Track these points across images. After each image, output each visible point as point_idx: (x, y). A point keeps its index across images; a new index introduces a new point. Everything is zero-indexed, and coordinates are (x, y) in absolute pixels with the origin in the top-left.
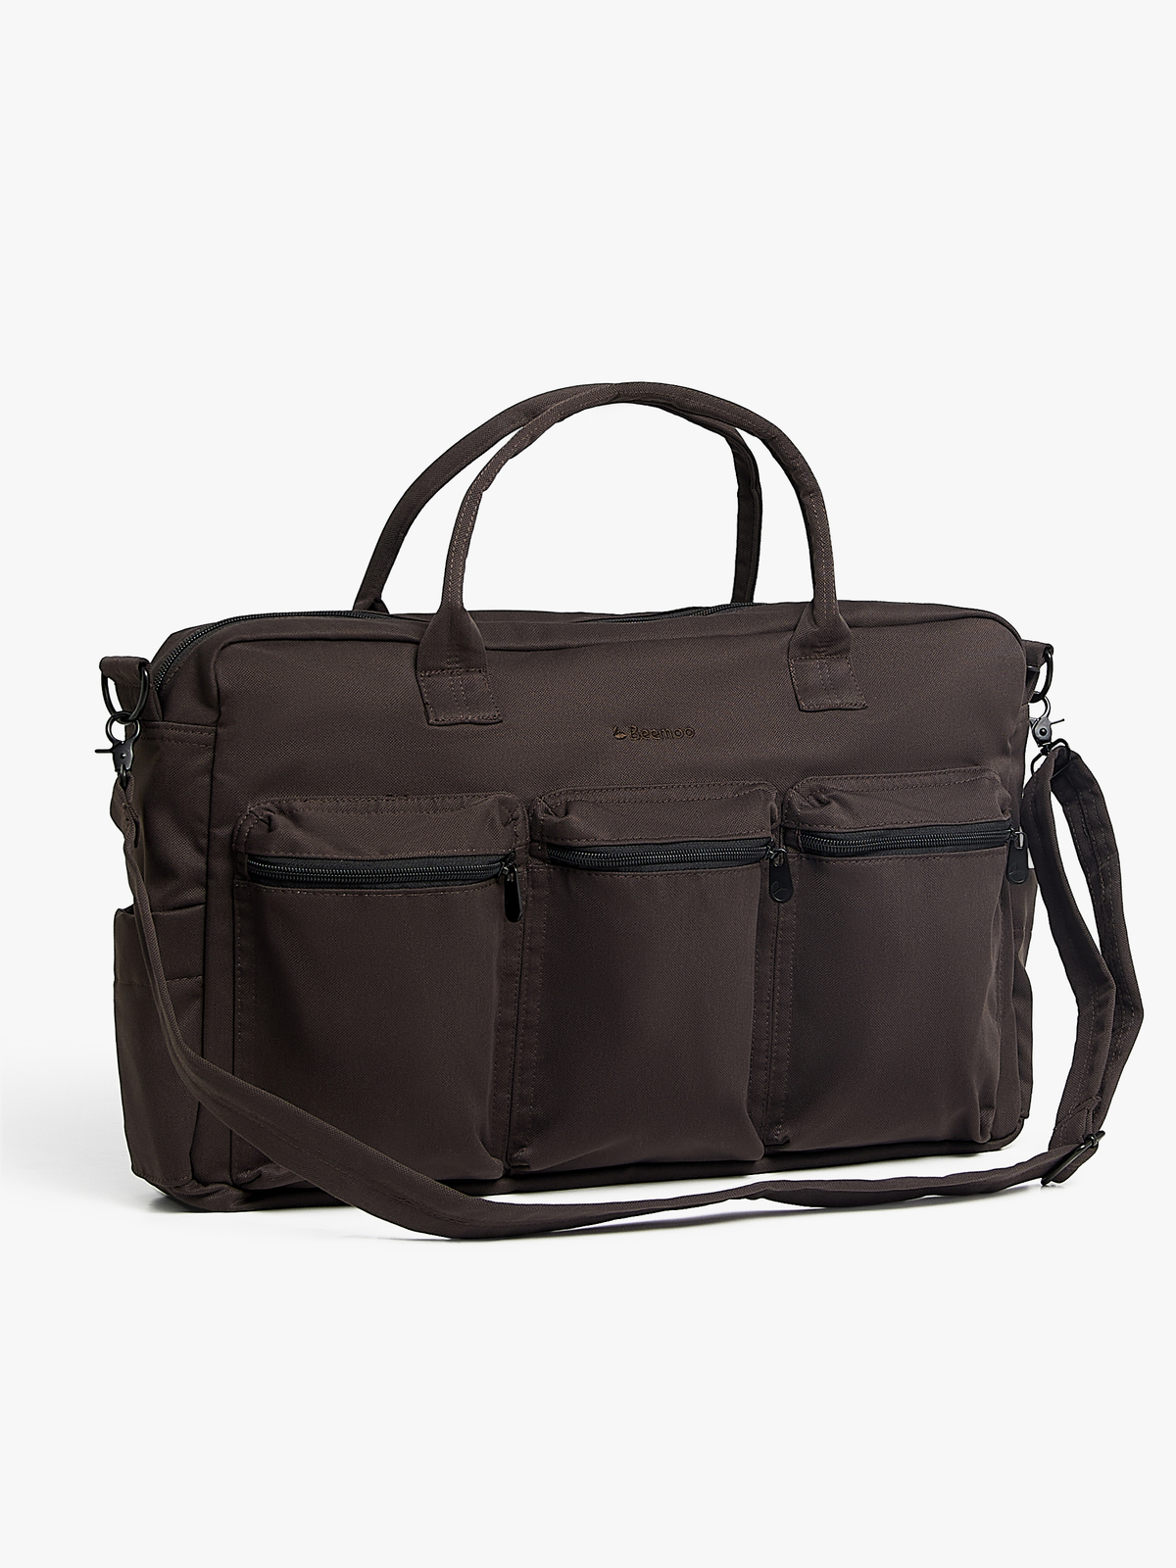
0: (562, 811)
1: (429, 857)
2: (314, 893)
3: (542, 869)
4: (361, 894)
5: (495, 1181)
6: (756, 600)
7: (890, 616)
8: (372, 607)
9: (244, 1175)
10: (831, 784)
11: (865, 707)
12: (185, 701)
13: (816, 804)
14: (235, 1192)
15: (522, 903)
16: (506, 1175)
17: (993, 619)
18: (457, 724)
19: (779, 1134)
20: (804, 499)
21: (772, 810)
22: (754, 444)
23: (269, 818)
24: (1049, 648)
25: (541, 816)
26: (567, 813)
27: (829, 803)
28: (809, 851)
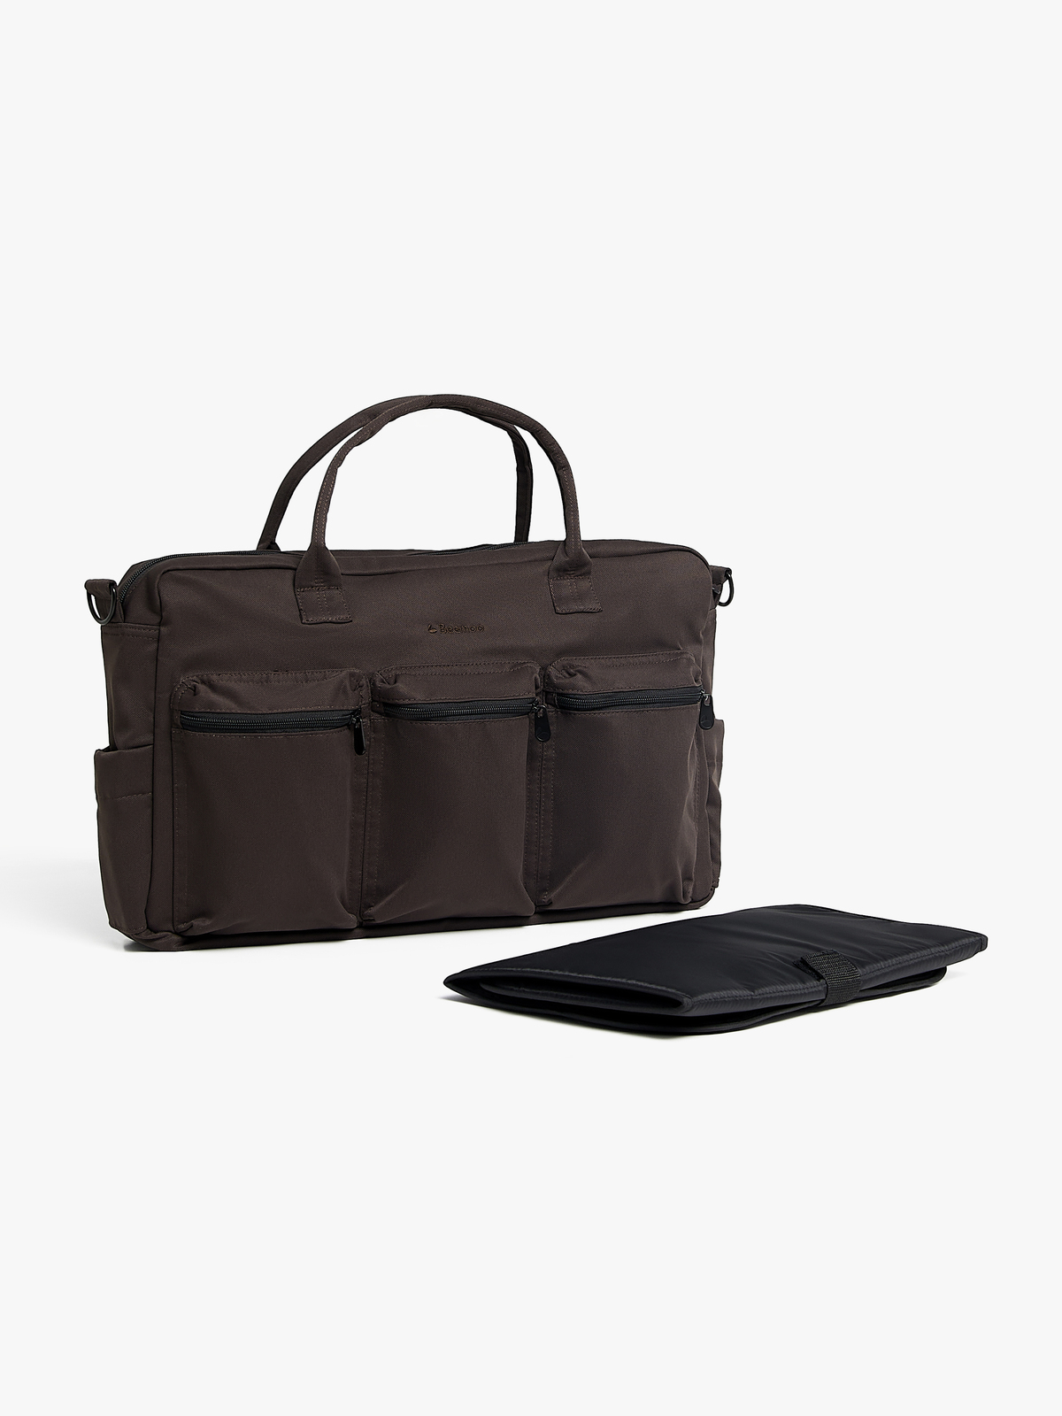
0: (392, 681)
1: (301, 712)
2: (224, 736)
3: (379, 720)
4: (256, 737)
5: (353, 929)
6: (529, 541)
7: (619, 550)
8: (269, 548)
9: (182, 926)
10: (579, 662)
11: (600, 611)
12: (139, 608)
13: (567, 675)
14: (176, 938)
15: (365, 743)
16: (360, 926)
17: (690, 551)
18: (321, 623)
19: (545, 898)
20: (559, 472)
21: (536, 679)
22: (526, 436)
23: (195, 686)
24: (729, 571)
25: (379, 684)
26: (395, 682)
27: (575, 675)
28: (561, 707)
